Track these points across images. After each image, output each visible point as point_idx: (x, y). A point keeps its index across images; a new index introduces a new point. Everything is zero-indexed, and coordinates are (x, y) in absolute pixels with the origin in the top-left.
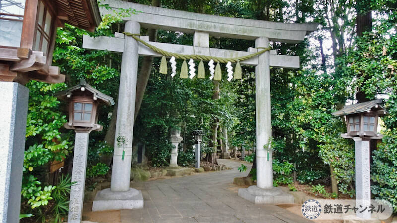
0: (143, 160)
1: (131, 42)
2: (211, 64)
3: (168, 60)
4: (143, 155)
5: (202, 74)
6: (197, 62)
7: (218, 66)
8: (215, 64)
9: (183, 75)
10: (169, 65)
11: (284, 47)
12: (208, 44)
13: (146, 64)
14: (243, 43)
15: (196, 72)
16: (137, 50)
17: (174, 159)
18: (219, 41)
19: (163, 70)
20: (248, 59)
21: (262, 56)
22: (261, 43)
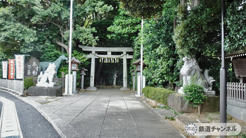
0: (104, 83)
1: (93, 55)
2: (111, 59)
3: (101, 58)
4: (104, 82)
5: (109, 62)
6: (108, 59)
7: (113, 59)
8: (112, 59)
9: (105, 62)
10: (102, 60)
11: (130, 53)
12: (111, 54)
13: (97, 60)
14: (120, 53)
15: (108, 61)
16: (95, 57)
17: (115, 83)
18: (113, 53)
19: (100, 61)
20: (121, 57)
21: (124, 56)
22: (124, 53)
